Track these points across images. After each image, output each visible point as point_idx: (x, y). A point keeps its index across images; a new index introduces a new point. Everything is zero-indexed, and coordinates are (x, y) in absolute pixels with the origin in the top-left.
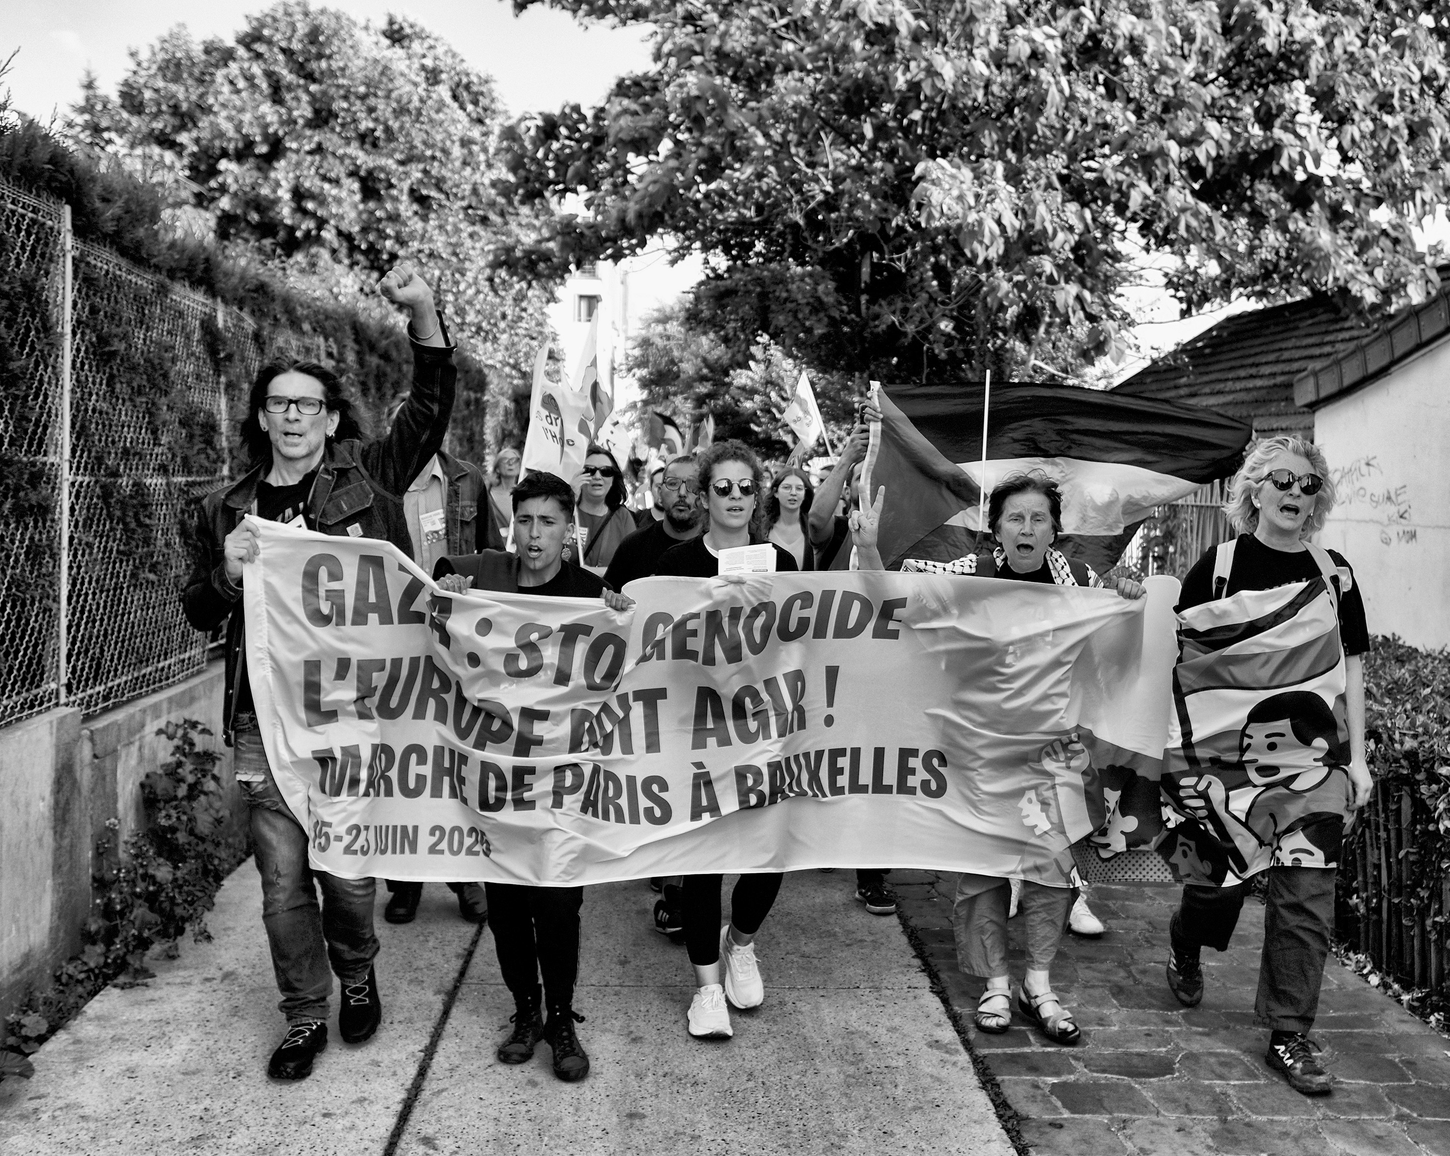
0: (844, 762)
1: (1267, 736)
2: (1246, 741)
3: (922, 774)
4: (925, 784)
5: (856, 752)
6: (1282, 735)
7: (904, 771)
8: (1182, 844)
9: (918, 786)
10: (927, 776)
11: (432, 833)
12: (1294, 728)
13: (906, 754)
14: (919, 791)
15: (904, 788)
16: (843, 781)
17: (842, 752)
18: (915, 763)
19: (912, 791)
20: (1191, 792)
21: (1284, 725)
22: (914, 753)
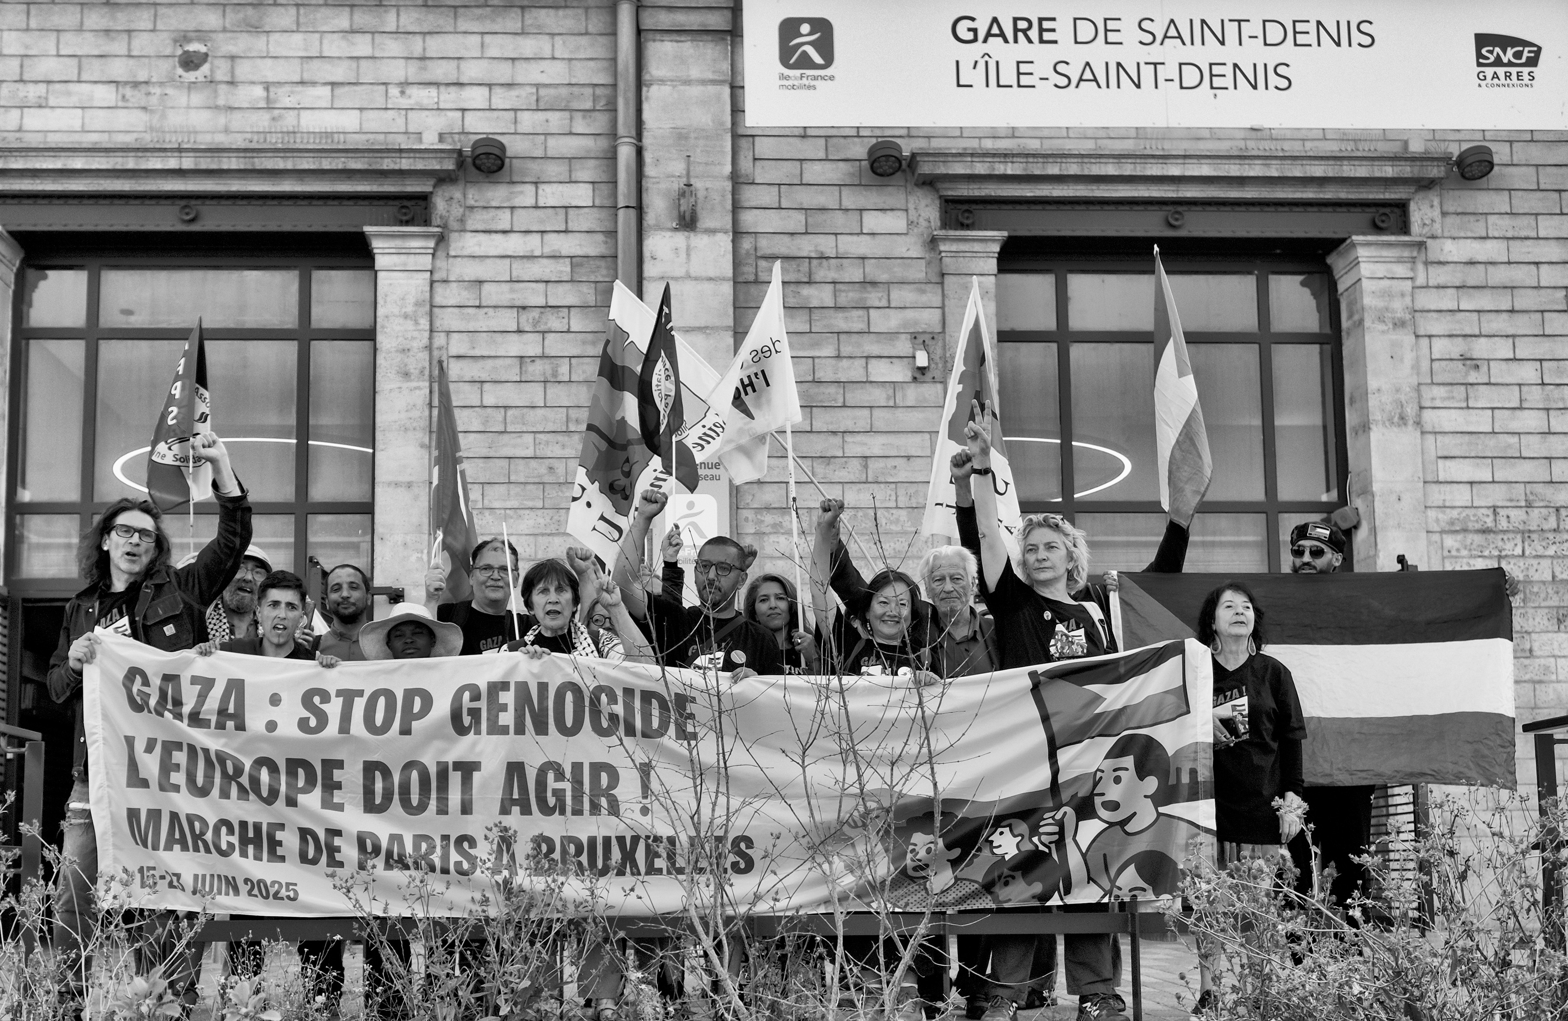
0: (661, 849)
1: (1115, 770)
2: (1100, 774)
5: (672, 841)
6: (1127, 769)
8: (1007, 876)
12: (1135, 763)
16: (661, 863)
17: (659, 839)
20: (1050, 821)
21: (1128, 761)
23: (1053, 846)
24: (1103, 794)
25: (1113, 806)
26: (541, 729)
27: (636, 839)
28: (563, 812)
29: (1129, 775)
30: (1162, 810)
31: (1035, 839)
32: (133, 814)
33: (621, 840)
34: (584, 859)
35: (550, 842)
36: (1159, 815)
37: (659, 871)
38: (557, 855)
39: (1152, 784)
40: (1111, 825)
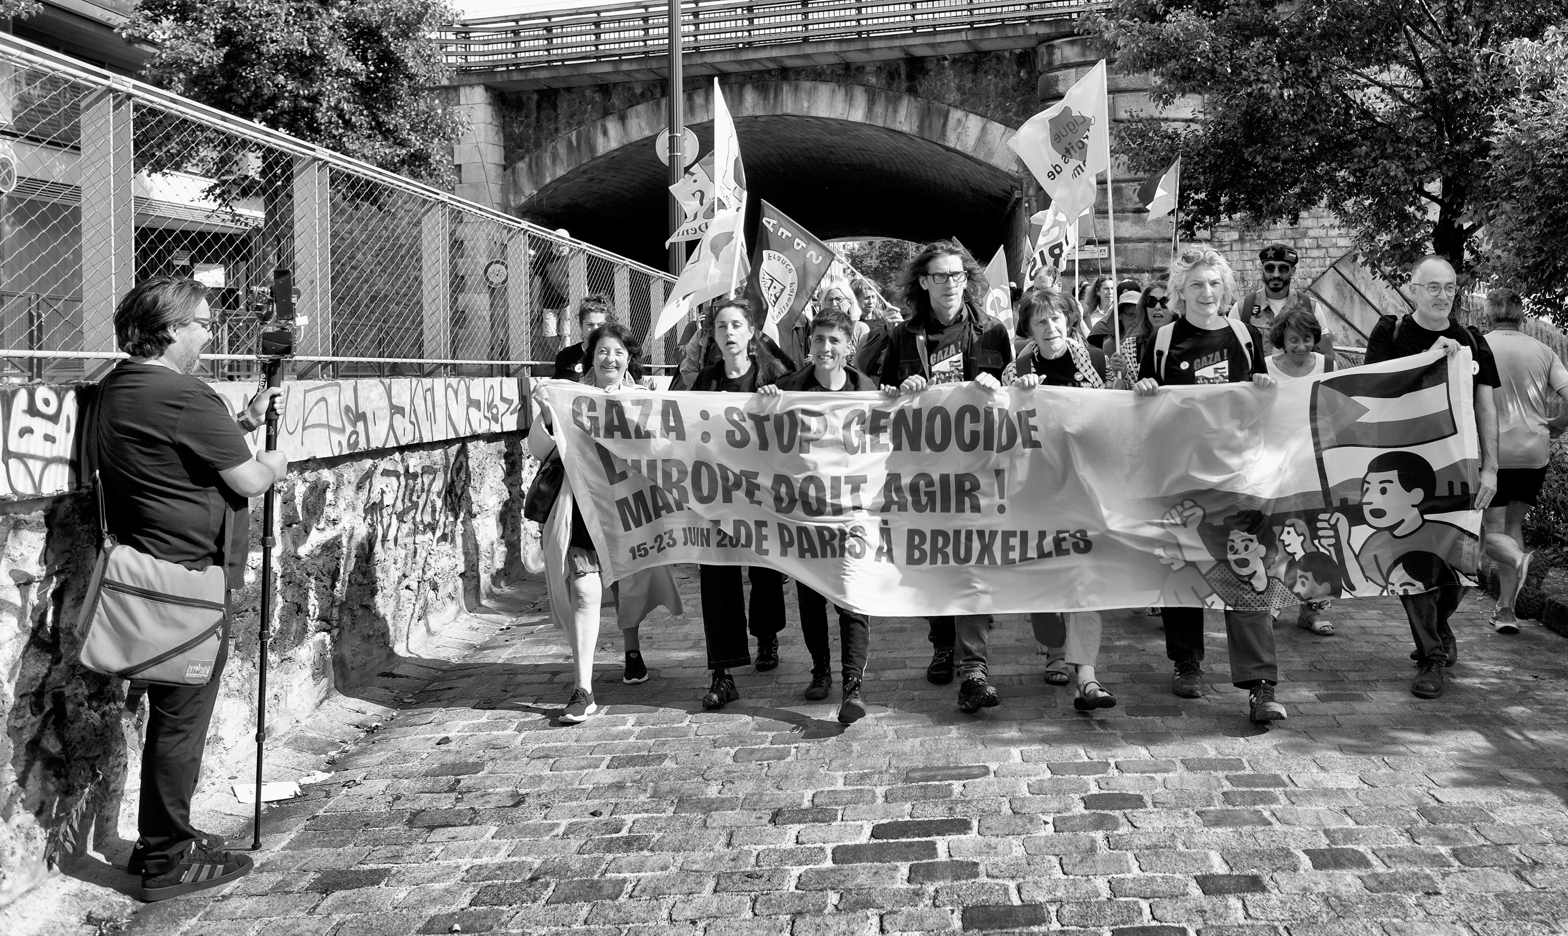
0: (1015, 542)
1: (1381, 482)
2: (1366, 485)
4: (1075, 547)
5: (1024, 535)
6: (1391, 482)
7: (1059, 542)
8: (1301, 577)
9: (1070, 548)
12: (1400, 477)
14: (1072, 550)
15: (1059, 552)
16: (1015, 555)
17: (1013, 534)
19: (1067, 552)
20: (1326, 525)
21: (1393, 475)
23: (1332, 549)
24: (1371, 503)
25: (1379, 513)
26: (915, 446)
27: (993, 534)
28: (933, 510)
29: (1396, 488)
30: (1427, 517)
31: (1316, 542)
32: (622, 504)
33: (981, 534)
34: (950, 550)
35: (922, 535)
36: (1424, 521)
37: (1013, 562)
38: (927, 547)
39: (1418, 495)
40: (1379, 530)
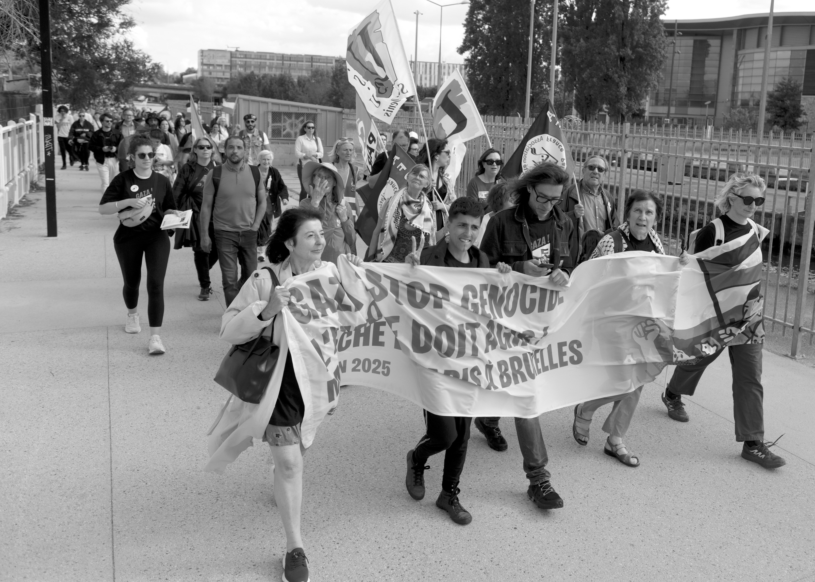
3: (570, 354)
4: (571, 359)
7: (562, 354)
9: (568, 360)
10: (572, 354)
11: (354, 362)
13: (561, 345)
14: (569, 363)
15: (563, 364)
18: (566, 349)
19: (566, 364)
22: (564, 344)
38: (510, 371)
